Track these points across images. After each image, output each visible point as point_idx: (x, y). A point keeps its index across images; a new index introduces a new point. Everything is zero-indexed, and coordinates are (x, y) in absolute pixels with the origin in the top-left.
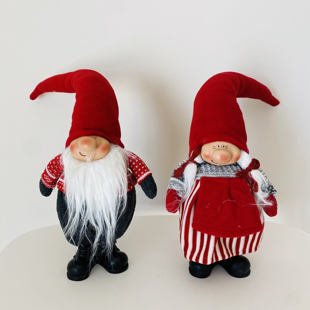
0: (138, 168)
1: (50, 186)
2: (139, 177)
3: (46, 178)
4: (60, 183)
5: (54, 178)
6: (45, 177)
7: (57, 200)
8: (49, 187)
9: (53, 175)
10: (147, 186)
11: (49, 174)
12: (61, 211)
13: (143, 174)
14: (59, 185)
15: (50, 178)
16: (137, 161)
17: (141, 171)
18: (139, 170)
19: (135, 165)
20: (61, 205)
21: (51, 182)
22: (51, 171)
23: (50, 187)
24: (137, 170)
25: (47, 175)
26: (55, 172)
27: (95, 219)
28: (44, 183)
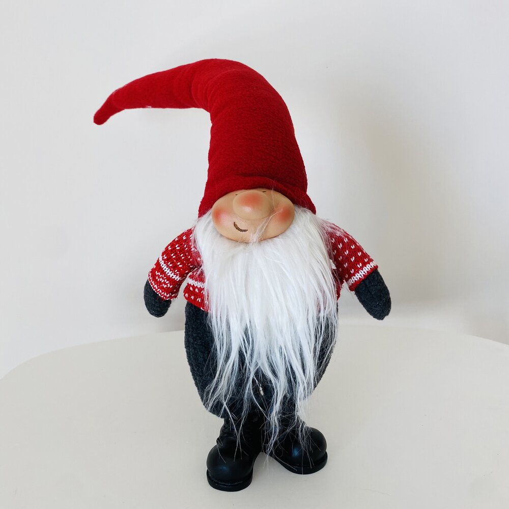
0: (350, 256)
1: (168, 295)
2: (354, 275)
3: (161, 279)
4: (191, 289)
5: (178, 278)
6: (157, 278)
7: (186, 324)
8: (166, 297)
9: (174, 272)
10: (371, 293)
11: (167, 271)
12: (195, 346)
13: (362, 268)
14: (188, 293)
15: (169, 278)
16: (346, 240)
17: (357, 261)
18: (353, 259)
19: (344, 249)
20: (195, 335)
21: (171, 287)
22: (171, 265)
23: (169, 297)
24: (347, 259)
25: (163, 272)
26: (181, 266)
27: (271, 364)
28: (156, 290)
